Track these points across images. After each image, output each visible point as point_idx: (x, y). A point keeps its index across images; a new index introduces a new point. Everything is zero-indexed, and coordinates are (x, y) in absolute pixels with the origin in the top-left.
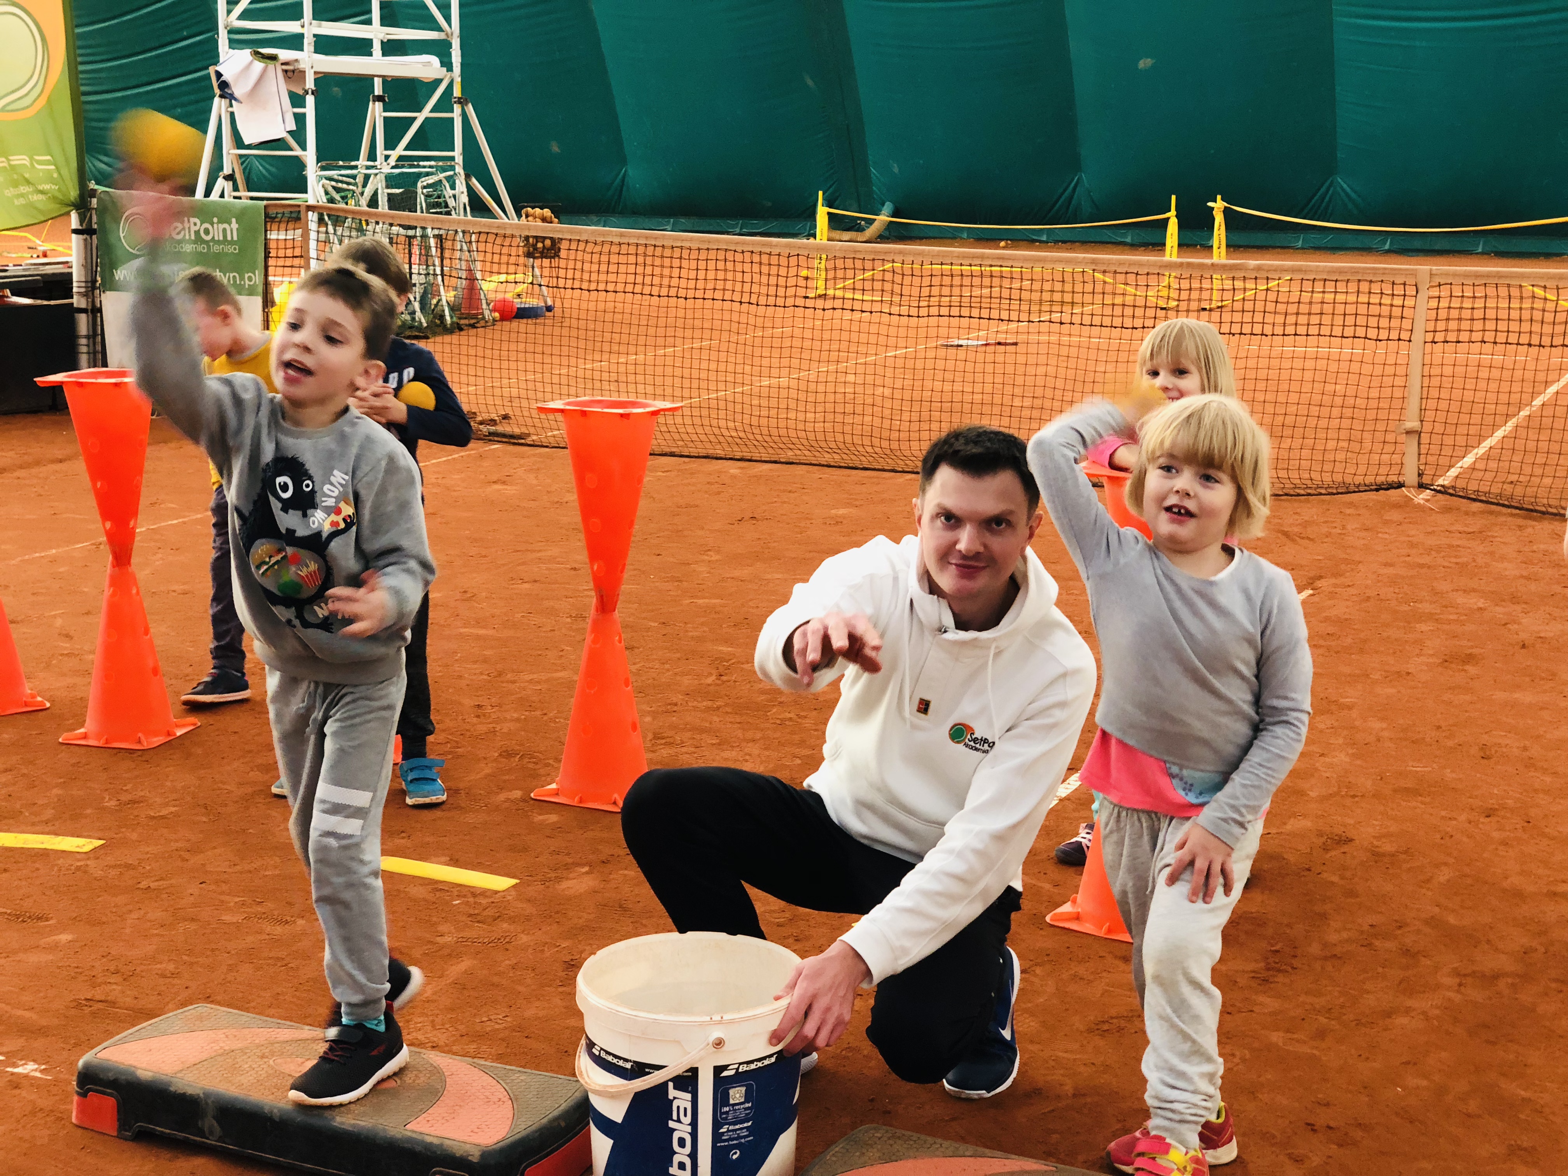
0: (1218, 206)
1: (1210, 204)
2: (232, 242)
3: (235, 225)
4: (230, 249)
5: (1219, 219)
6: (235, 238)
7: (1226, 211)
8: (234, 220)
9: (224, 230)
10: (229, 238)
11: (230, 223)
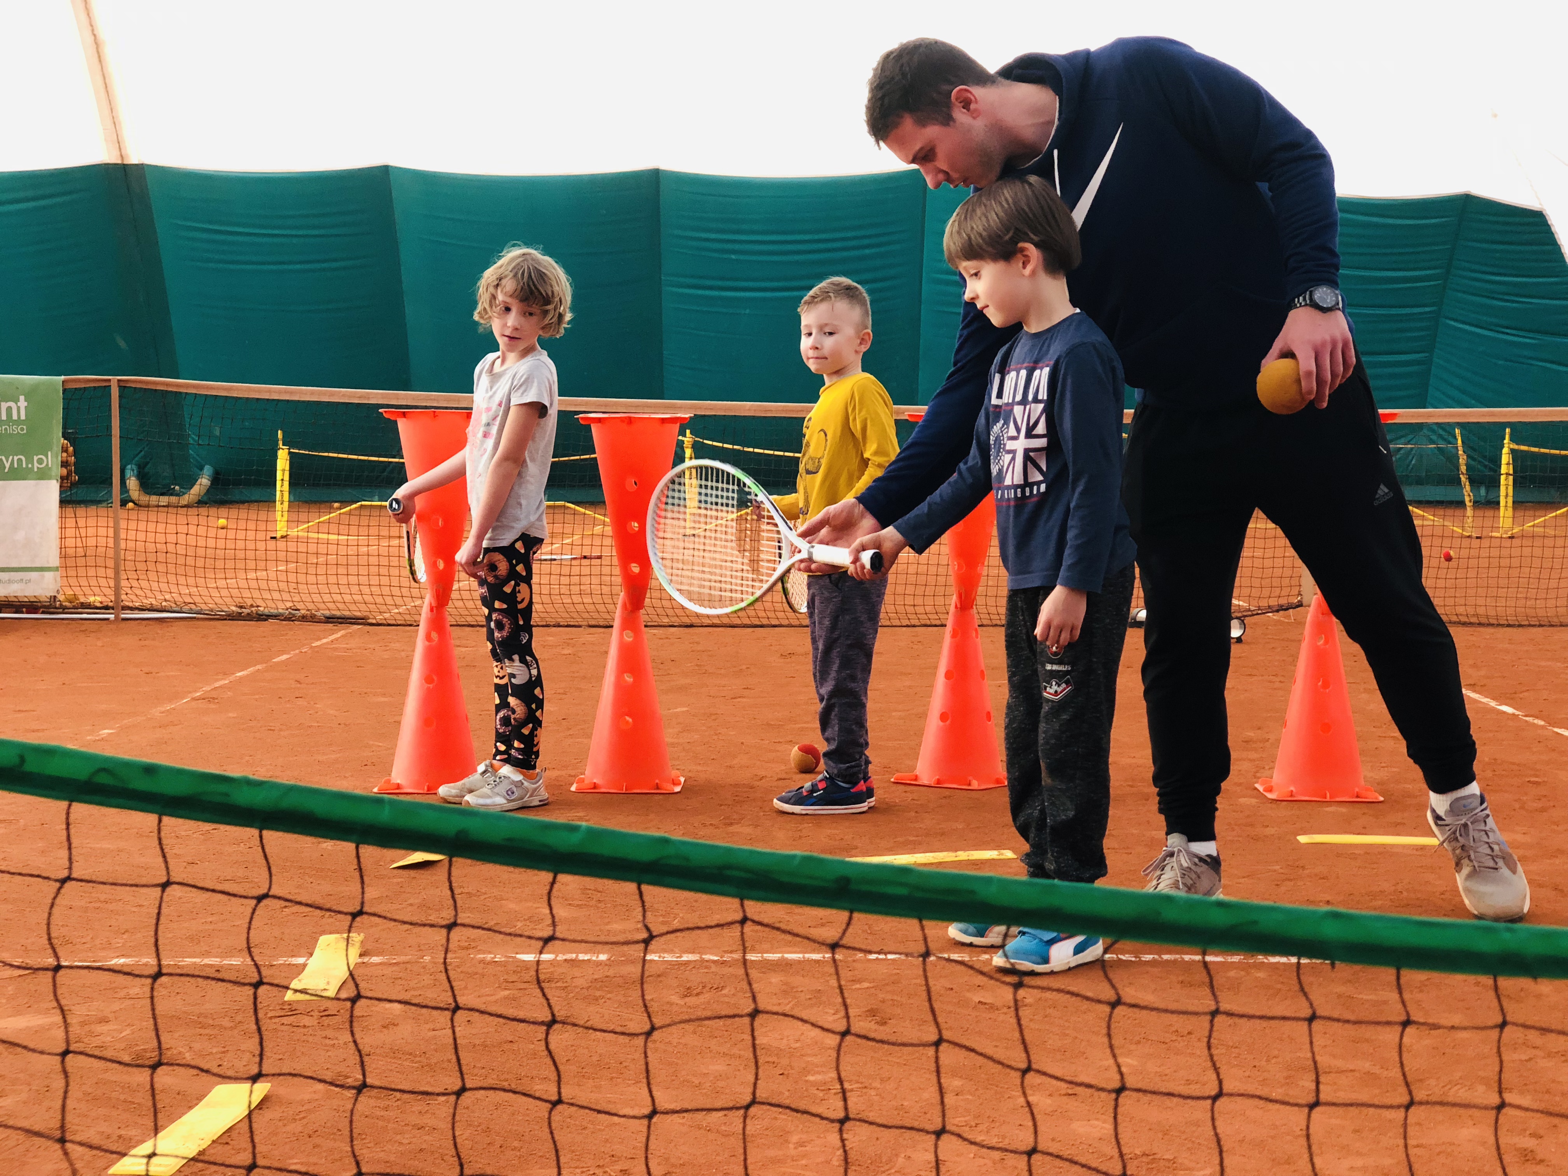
2: (19, 422)
3: (22, 403)
4: (16, 430)
6: (23, 417)
8: (22, 398)
9: (9, 409)
10: (15, 417)
11: (16, 401)
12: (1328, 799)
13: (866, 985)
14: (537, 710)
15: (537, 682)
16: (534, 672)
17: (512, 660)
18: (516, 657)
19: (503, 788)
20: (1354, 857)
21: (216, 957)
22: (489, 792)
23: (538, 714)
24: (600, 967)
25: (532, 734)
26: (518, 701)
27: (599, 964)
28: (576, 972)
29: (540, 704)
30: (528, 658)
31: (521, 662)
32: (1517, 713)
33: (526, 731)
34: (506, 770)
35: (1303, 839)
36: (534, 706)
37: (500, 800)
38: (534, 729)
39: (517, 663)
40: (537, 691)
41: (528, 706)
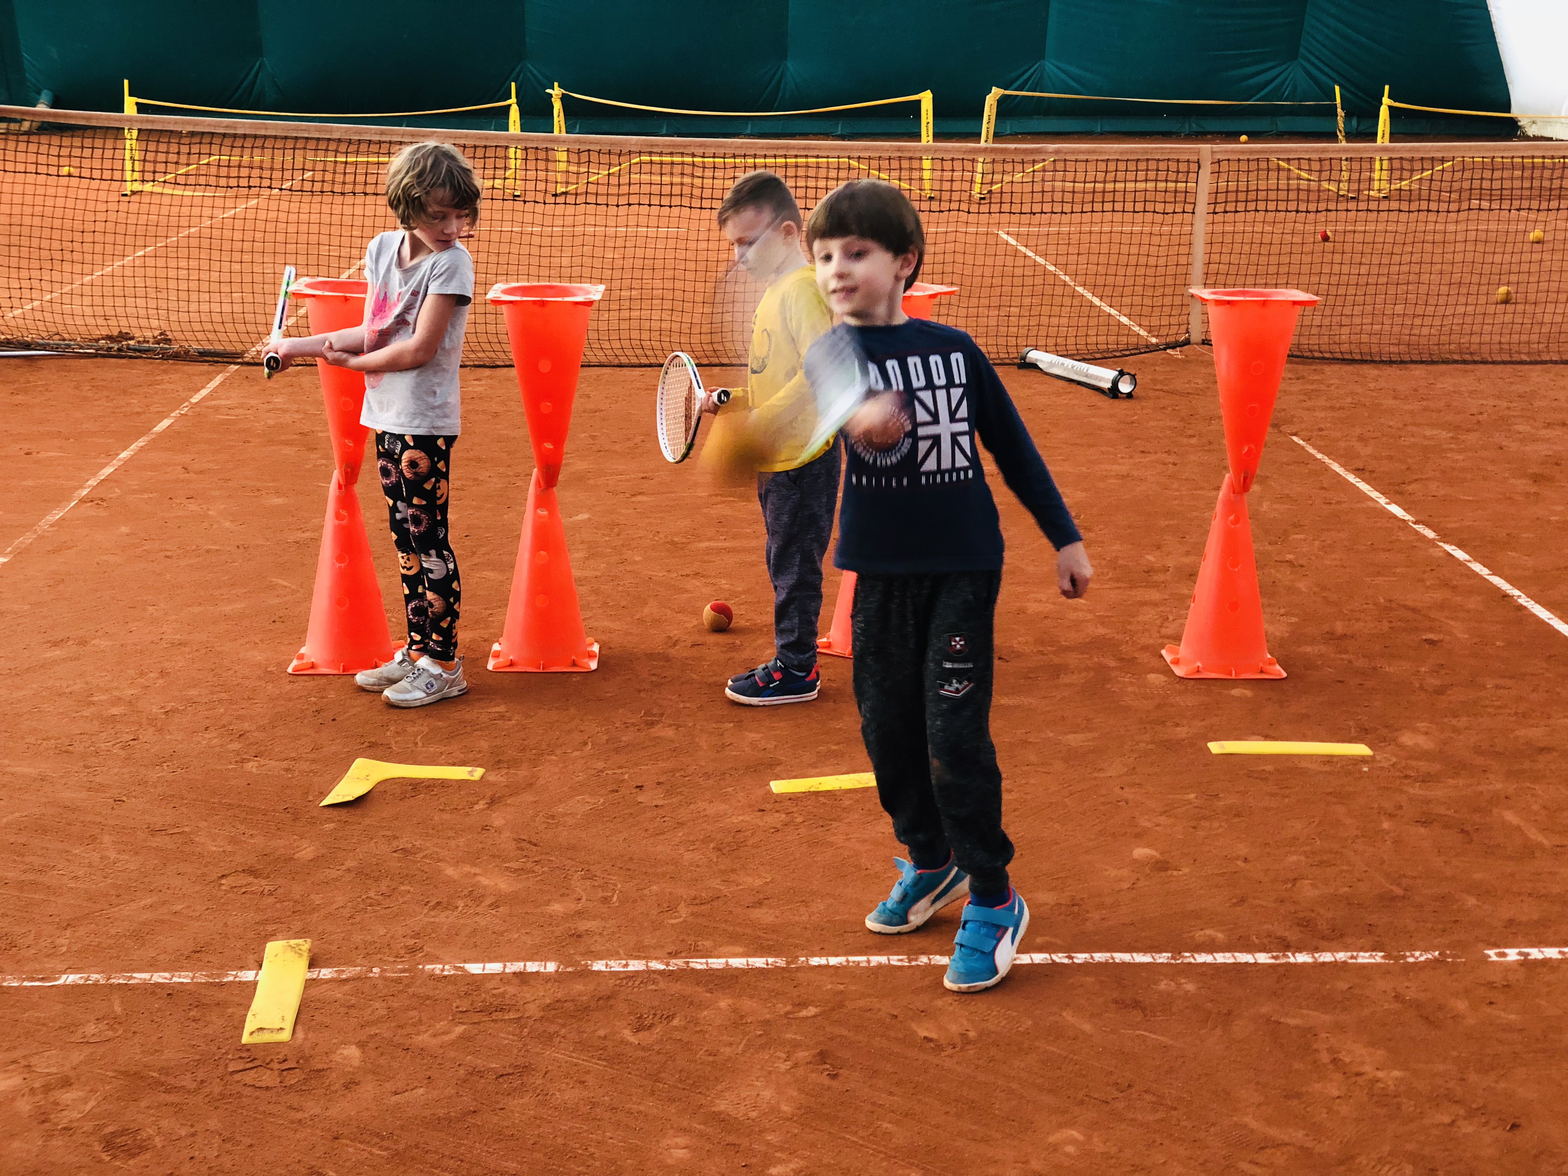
0: (556, 92)
1: (548, 91)
5: (557, 106)
7: (564, 99)
12: (1233, 677)
13: (812, 1011)
14: (455, 603)
15: (454, 575)
16: (451, 566)
17: (428, 555)
18: (433, 552)
19: (421, 682)
20: (1263, 777)
21: (165, 971)
22: (408, 686)
23: (456, 607)
24: (550, 984)
25: (451, 627)
26: (435, 596)
27: (546, 978)
28: (528, 994)
29: (457, 596)
30: (445, 552)
31: (438, 557)
32: (1407, 517)
33: (444, 625)
34: (424, 662)
35: (1215, 747)
36: (452, 600)
37: (420, 694)
38: (453, 621)
39: (434, 559)
40: (455, 585)
41: (446, 599)
